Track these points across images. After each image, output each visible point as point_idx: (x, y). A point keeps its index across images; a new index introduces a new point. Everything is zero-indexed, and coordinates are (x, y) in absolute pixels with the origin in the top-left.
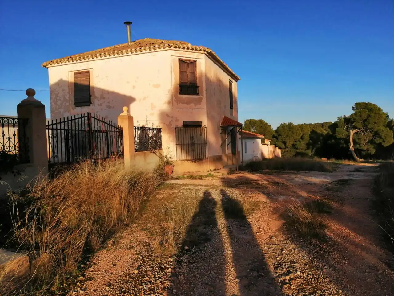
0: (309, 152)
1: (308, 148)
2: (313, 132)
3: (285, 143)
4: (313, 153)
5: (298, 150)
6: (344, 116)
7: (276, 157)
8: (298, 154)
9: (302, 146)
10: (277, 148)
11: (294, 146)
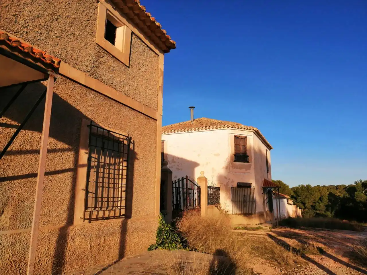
0: (329, 214)
1: (327, 210)
2: (331, 194)
3: (304, 204)
4: (333, 214)
5: (318, 212)
6: (361, 181)
7: (298, 217)
8: (318, 215)
9: (322, 207)
10: (298, 208)
11: (313, 207)
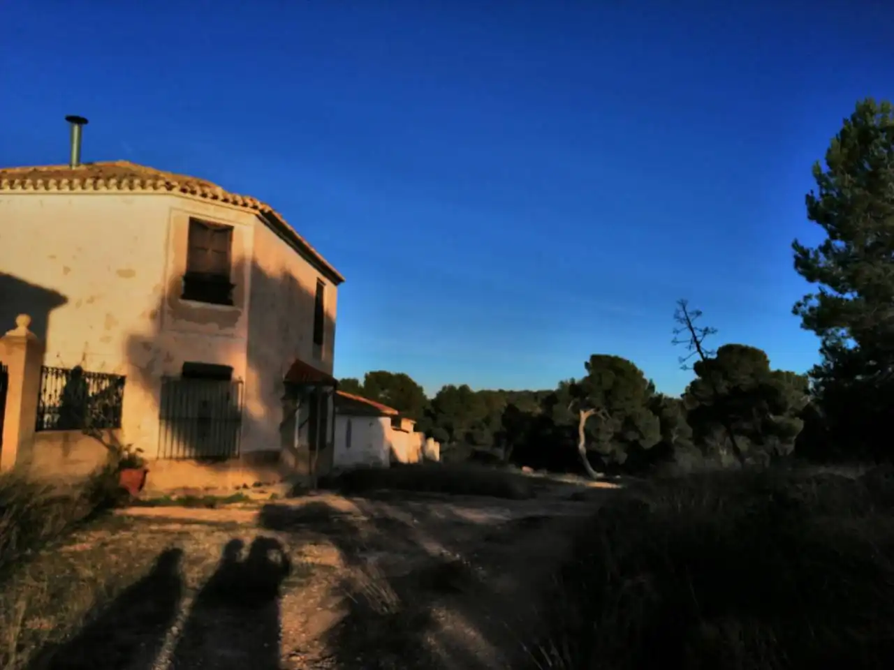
0: (500, 453)
1: (497, 444)
2: (511, 409)
3: (449, 429)
4: (509, 454)
5: (478, 448)
6: (573, 380)
7: (426, 460)
8: (478, 457)
9: (486, 439)
10: (431, 441)
11: (469, 438)
